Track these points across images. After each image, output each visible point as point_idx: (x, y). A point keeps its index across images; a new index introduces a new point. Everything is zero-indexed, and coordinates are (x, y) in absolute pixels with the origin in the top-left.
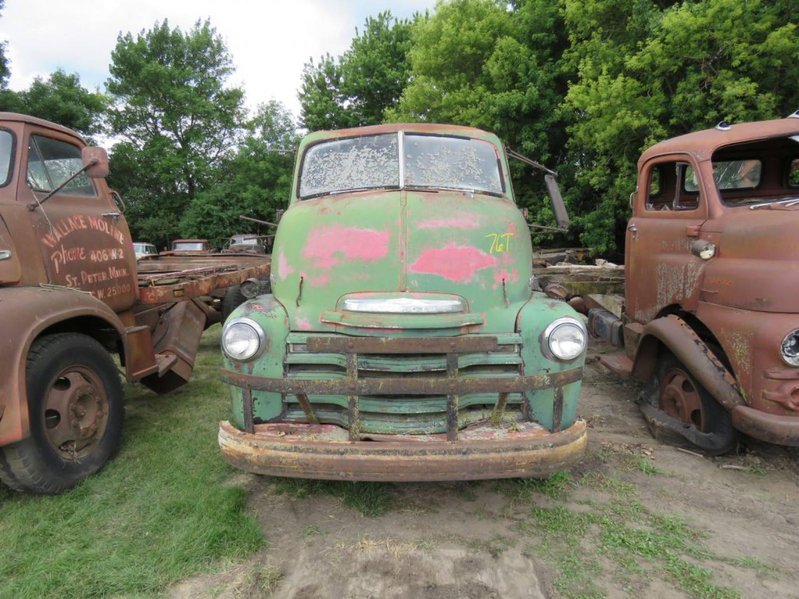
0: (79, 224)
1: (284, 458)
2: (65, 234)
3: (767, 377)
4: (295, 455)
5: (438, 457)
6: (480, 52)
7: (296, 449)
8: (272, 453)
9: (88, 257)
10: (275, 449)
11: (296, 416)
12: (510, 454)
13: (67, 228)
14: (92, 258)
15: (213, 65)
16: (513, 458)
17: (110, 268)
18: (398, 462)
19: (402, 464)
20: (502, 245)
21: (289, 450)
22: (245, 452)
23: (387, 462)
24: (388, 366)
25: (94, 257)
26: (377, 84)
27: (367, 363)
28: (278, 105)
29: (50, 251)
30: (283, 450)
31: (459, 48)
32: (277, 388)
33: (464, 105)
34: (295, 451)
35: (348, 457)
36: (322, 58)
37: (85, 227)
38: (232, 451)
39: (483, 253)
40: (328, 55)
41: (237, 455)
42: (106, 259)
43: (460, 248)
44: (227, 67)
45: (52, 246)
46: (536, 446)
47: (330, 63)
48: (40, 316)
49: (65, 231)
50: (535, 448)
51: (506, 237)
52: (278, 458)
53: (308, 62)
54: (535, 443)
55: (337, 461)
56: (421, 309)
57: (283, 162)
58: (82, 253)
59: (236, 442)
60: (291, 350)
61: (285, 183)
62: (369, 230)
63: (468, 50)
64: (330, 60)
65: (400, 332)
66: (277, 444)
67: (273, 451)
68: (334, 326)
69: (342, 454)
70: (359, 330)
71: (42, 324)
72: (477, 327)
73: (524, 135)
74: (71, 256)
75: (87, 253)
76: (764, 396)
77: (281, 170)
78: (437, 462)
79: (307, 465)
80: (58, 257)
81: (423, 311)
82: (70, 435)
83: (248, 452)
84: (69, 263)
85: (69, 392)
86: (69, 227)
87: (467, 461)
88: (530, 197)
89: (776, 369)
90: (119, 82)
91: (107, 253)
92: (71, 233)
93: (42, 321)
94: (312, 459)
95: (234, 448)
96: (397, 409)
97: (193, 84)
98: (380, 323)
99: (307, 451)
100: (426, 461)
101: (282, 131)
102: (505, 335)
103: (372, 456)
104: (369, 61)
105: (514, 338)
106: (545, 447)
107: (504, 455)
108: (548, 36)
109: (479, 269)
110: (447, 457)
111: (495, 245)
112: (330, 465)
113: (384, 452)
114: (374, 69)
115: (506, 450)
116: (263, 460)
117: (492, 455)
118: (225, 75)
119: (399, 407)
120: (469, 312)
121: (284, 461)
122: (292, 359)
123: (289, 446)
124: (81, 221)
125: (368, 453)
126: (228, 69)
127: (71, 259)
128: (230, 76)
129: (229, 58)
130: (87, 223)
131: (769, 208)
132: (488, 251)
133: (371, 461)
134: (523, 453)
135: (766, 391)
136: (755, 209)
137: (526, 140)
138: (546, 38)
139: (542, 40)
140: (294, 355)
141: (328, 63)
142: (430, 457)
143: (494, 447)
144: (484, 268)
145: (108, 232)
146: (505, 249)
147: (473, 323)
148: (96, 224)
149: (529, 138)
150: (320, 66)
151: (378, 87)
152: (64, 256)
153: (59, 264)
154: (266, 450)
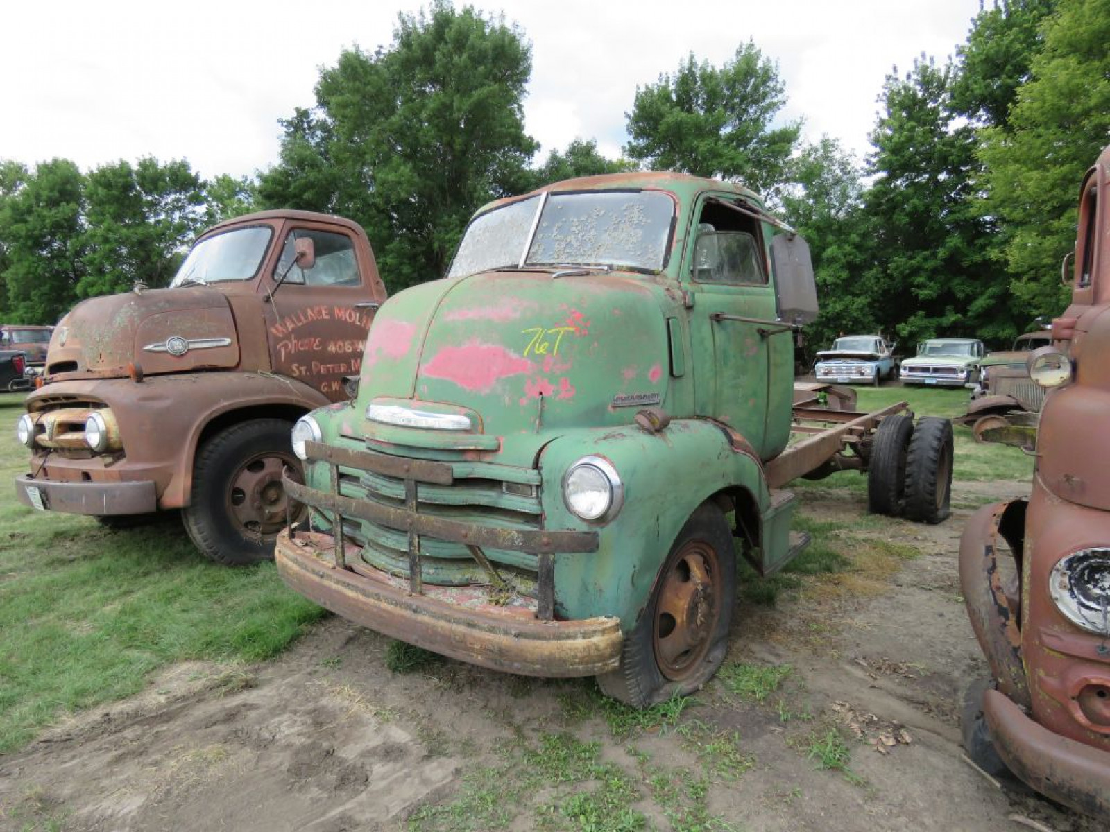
0: (320, 313)
2: (300, 324)
4: (296, 568)
5: (390, 607)
7: (296, 562)
9: (325, 348)
12: (461, 629)
13: (302, 318)
14: (329, 349)
15: (756, 102)
16: (464, 635)
17: (353, 361)
18: (357, 600)
20: (546, 344)
21: (293, 561)
23: (349, 598)
24: (379, 487)
25: (332, 348)
27: (369, 480)
28: (833, 145)
29: (278, 340)
36: (915, 61)
37: (327, 317)
39: (513, 355)
40: (925, 55)
42: (350, 350)
43: (485, 346)
44: (775, 100)
45: (281, 335)
46: (494, 628)
47: (927, 68)
48: (226, 399)
49: (300, 320)
50: (492, 630)
51: (558, 333)
53: (891, 72)
54: (493, 623)
55: (317, 583)
56: (410, 421)
57: (835, 227)
58: (317, 343)
61: (833, 258)
62: (404, 323)
64: (928, 63)
65: (392, 446)
69: (322, 577)
71: (224, 407)
72: (491, 454)
74: (302, 346)
75: (324, 343)
76: (1040, 684)
77: (830, 238)
78: (388, 612)
79: (301, 581)
80: (286, 346)
81: (412, 424)
82: (254, 516)
84: (298, 352)
85: (258, 476)
86: (306, 317)
87: (416, 622)
90: (642, 142)
91: (352, 344)
92: (307, 324)
93: (226, 403)
96: (385, 540)
97: (725, 131)
100: (379, 608)
101: (838, 181)
102: (520, 470)
104: (997, 51)
105: (531, 476)
106: (506, 633)
107: (454, 627)
109: (503, 377)
110: (398, 611)
111: (534, 344)
112: (313, 587)
115: (458, 622)
117: (442, 623)
118: (770, 113)
119: (388, 538)
120: (482, 433)
124: (324, 312)
126: (775, 104)
127: (302, 349)
128: (778, 112)
129: (779, 86)
130: (331, 313)
132: (520, 352)
133: (338, 592)
134: (476, 633)
135: (1042, 674)
141: (925, 68)
142: (384, 605)
143: (448, 613)
144: (511, 375)
145: (358, 323)
146: (550, 350)
147: (481, 448)
148: (343, 315)
150: (909, 77)
152: (293, 345)
153: (286, 354)
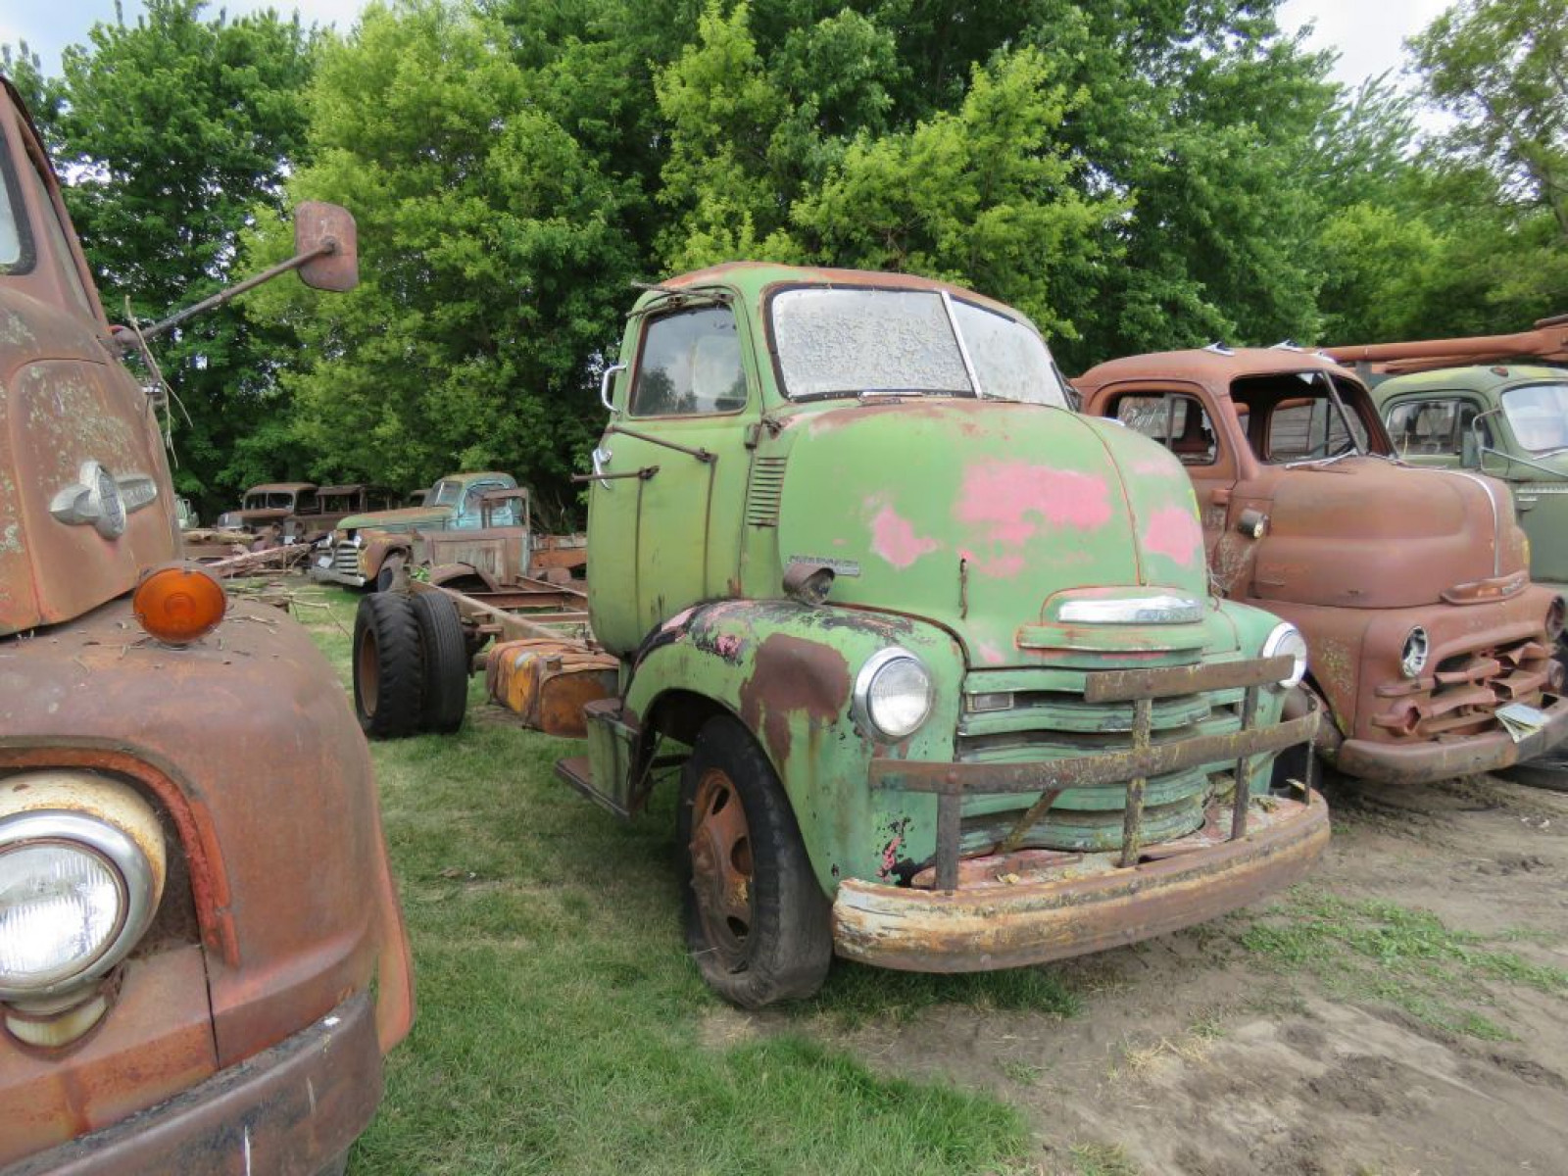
1: (1047, 924)
3: (1378, 695)
4: (1064, 913)
5: (1244, 867)
6: (477, 131)
7: (1067, 901)
8: (1023, 918)
10: (1029, 908)
11: (974, 844)
16: (1305, 849)
18: (1205, 887)
19: (1209, 890)
21: (1052, 906)
22: (965, 930)
23: (1192, 891)
26: (175, 144)
27: (1119, 719)
30: (1043, 908)
31: (434, 111)
32: (1030, 782)
33: (449, 229)
34: (1064, 905)
35: (1144, 895)
38: (927, 936)
40: (24, 47)
41: (942, 943)
47: (30, 69)
52: (1036, 925)
55: (1129, 907)
59: (935, 917)
60: (970, 709)
62: (1073, 473)
63: (455, 121)
64: (30, 61)
65: (1163, 656)
66: (1033, 899)
67: (1024, 915)
68: (1039, 654)
69: (1133, 892)
70: (1103, 658)
73: (576, 306)
76: (1374, 723)
78: (1244, 875)
79: (1083, 927)
83: (975, 928)
88: (572, 427)
89: (1390, 684)
94: (1092, 913)
95: (933, 928)
96: (1160, 796)
98: (1146, 643)
99: (1080, 901)
103: (1172, 886)
104: (158, 92)
107: (1298, 846)
108: (609, 129)
110: (1252, 865)
112: (1117, 918)
113: (1186, 875)
114: (168, 112)
115: (1299, 838)
116: (1006, 938)
117: (1289, 849)
121: (1046, 930)
122: (977, 725)
123: (1053, 897)
125: (1168, 880)
131: (1310, 468)
133: (1172, 895)
134: (1311, 839)
135: (1376, 715)
136: (1292, 468)
137: (578, 316)
138: (604, 132)
139: (596, 135)
140: (977, 717)
142: (1236, 870)
149: (584, 313)
151: (176, 151)
154: (1011, 916)
